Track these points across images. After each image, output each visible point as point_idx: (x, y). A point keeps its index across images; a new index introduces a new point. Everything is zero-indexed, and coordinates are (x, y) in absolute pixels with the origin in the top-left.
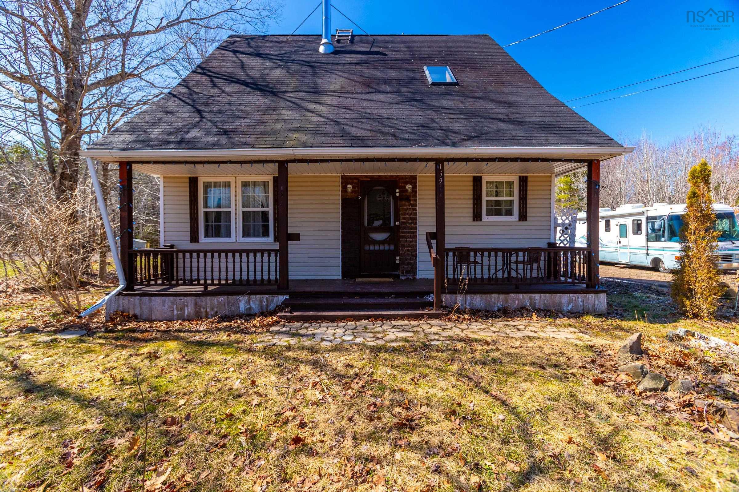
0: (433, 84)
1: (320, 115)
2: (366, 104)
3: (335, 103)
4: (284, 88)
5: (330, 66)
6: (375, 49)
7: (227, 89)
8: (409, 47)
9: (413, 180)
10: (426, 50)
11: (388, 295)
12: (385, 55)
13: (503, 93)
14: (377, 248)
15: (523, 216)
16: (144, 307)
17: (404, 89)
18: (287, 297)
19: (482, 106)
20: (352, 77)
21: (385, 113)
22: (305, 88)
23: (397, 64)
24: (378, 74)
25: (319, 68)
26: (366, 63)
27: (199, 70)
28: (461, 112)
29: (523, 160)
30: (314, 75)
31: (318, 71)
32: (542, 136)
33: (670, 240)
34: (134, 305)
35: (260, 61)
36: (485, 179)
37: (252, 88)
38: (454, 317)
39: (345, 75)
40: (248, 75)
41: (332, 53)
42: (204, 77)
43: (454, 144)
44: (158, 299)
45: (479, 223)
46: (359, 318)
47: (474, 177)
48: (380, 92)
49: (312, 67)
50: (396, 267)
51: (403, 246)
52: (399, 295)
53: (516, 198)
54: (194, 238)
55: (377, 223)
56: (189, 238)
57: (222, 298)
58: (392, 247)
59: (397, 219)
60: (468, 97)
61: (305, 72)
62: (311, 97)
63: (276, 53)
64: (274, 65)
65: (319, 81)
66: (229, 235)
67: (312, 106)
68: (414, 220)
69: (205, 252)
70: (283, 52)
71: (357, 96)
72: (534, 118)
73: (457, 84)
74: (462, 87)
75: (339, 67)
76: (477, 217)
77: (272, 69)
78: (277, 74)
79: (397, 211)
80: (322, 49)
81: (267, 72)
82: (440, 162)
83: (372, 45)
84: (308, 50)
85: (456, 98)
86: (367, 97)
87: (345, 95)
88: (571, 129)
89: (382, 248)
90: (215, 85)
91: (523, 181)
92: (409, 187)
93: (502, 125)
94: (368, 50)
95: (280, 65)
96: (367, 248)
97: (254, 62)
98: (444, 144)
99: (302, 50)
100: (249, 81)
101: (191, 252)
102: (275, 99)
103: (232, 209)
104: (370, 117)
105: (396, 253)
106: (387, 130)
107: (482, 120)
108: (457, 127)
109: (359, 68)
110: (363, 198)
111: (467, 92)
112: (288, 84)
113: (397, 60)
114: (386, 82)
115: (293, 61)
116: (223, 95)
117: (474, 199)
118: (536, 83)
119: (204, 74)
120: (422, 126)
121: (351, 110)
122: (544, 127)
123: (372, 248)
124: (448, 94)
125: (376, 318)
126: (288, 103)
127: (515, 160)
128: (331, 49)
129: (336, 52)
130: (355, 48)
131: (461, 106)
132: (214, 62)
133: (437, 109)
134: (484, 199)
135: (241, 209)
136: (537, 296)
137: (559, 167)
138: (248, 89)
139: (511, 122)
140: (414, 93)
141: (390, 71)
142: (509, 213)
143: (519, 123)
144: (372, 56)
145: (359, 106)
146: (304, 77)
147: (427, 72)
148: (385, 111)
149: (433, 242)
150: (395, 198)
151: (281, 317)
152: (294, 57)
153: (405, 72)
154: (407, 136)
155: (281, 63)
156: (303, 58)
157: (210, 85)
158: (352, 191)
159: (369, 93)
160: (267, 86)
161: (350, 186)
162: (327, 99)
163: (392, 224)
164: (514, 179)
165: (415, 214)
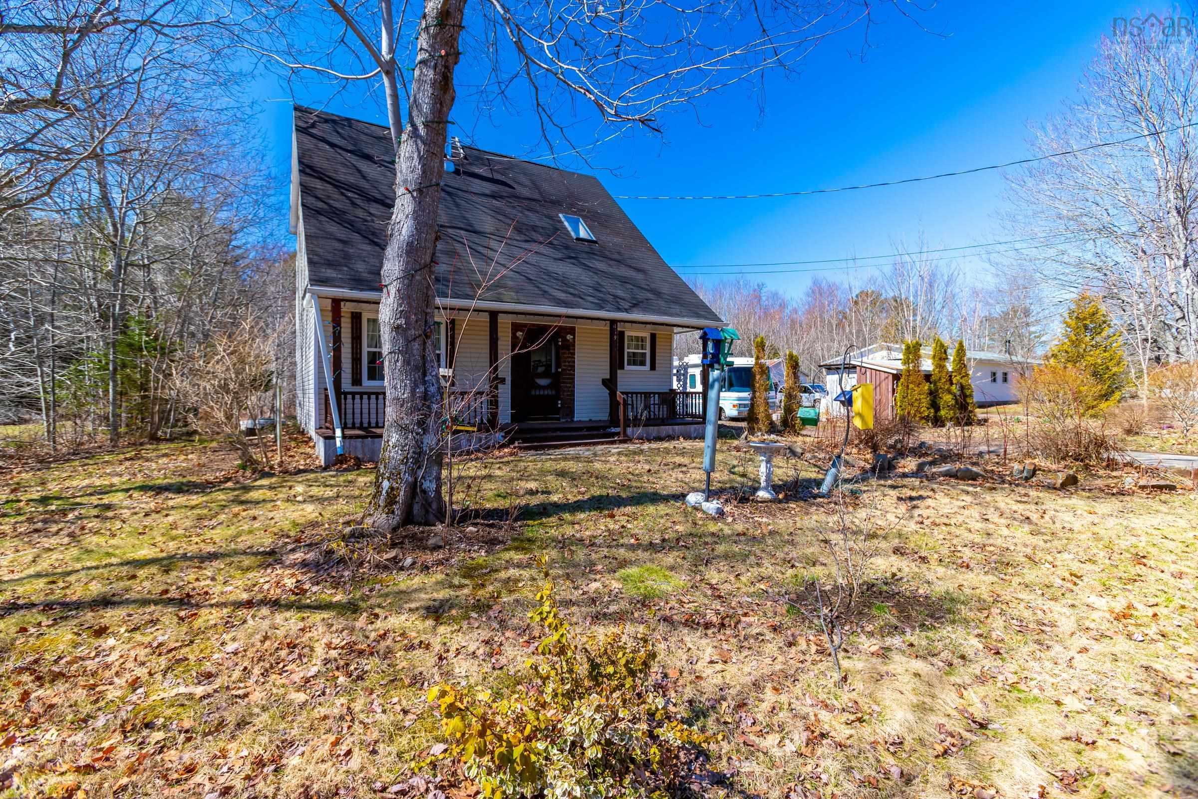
0: (577, 239)
5: (466, 195)
6: (498, 177)
8: (531, 180)
9: (572, 331)
10: (549, 189)
12: (511, 187)
13: (634, 258)
14: (541, 392)
15: (653, 367)
16: (366, 450)
17: (555, 241)
19: (627, 271)
20: (499, 217)
22: (461, 225)
23: (532, 205)
24: (520, 216)
25: (455, 195)
26: (500, 197)
27: (309, 171)
28: (614, 276)
29: (654, 324)
30: (457, 205)
31: (459, 201)
32: (677, 308)
33: (729, 390)
34: (356, 448)
35: (377, 169)
36: (627, 334)
39: (491, 213)
41: (455, 173)
42: (327, 185)
43: (627, 311)
45: (623, 371)
48: (535, 241)
49: (448, 193)
51: (564, 392)
53: (648, 351)
54: (357, 381)
55: (541, 369)
56: (350, 381)
58: (554, 392)
59: (558, 366)
60: (611, 259)
61: (445, 200)
62: (477, 239)
65: (467, 215)
68: (573, 369)
69: (369, 394)
73: (596, 242)
74: (601, 247)
75: (478, 199)
76: (620, 366)
79: (558, 358)
83: (491, 168)
85: (599, 258)
89: (546, 392)
90: (353, 203)
91: (653, 337)
92: (569, 337)
94: (489, 176)
96: (533, 392)
98: (620, 309)
100: (389, 201)
101: (353, 394)
104: (549, 274)
105: (557, 397)
106: (571, 290)
107: (632, 287)
108: (620, 293)
109: (496, 203)
111: (606, 254)
113: (527, 198)
114: (534, 230)
116: (375, 219)
120: (595, 289)
123: (537, 393)
124: (594, 254)
126: (461, 245)
129: (459, 173)
130: (476, 170)
131: (611, 270)
132: (316, 158)
133: (596, 271)
134: (626, 351)
136: (676, 427)
137: (676, 330)
139: (652, 292)
140: (566, 248)
141: (530, 214)
142: (643, 363)
143: (659, 294)
144: (502, 189)
146: (448, 207)
147: (564, 222)
150: (557, 347)
151: (517, 447)
153: (544, 219)
159: (524, 241)
161: (519, 334)
162: (494, 245)
163: (553, 371)
164: (646, 335)
165: (574, 362)
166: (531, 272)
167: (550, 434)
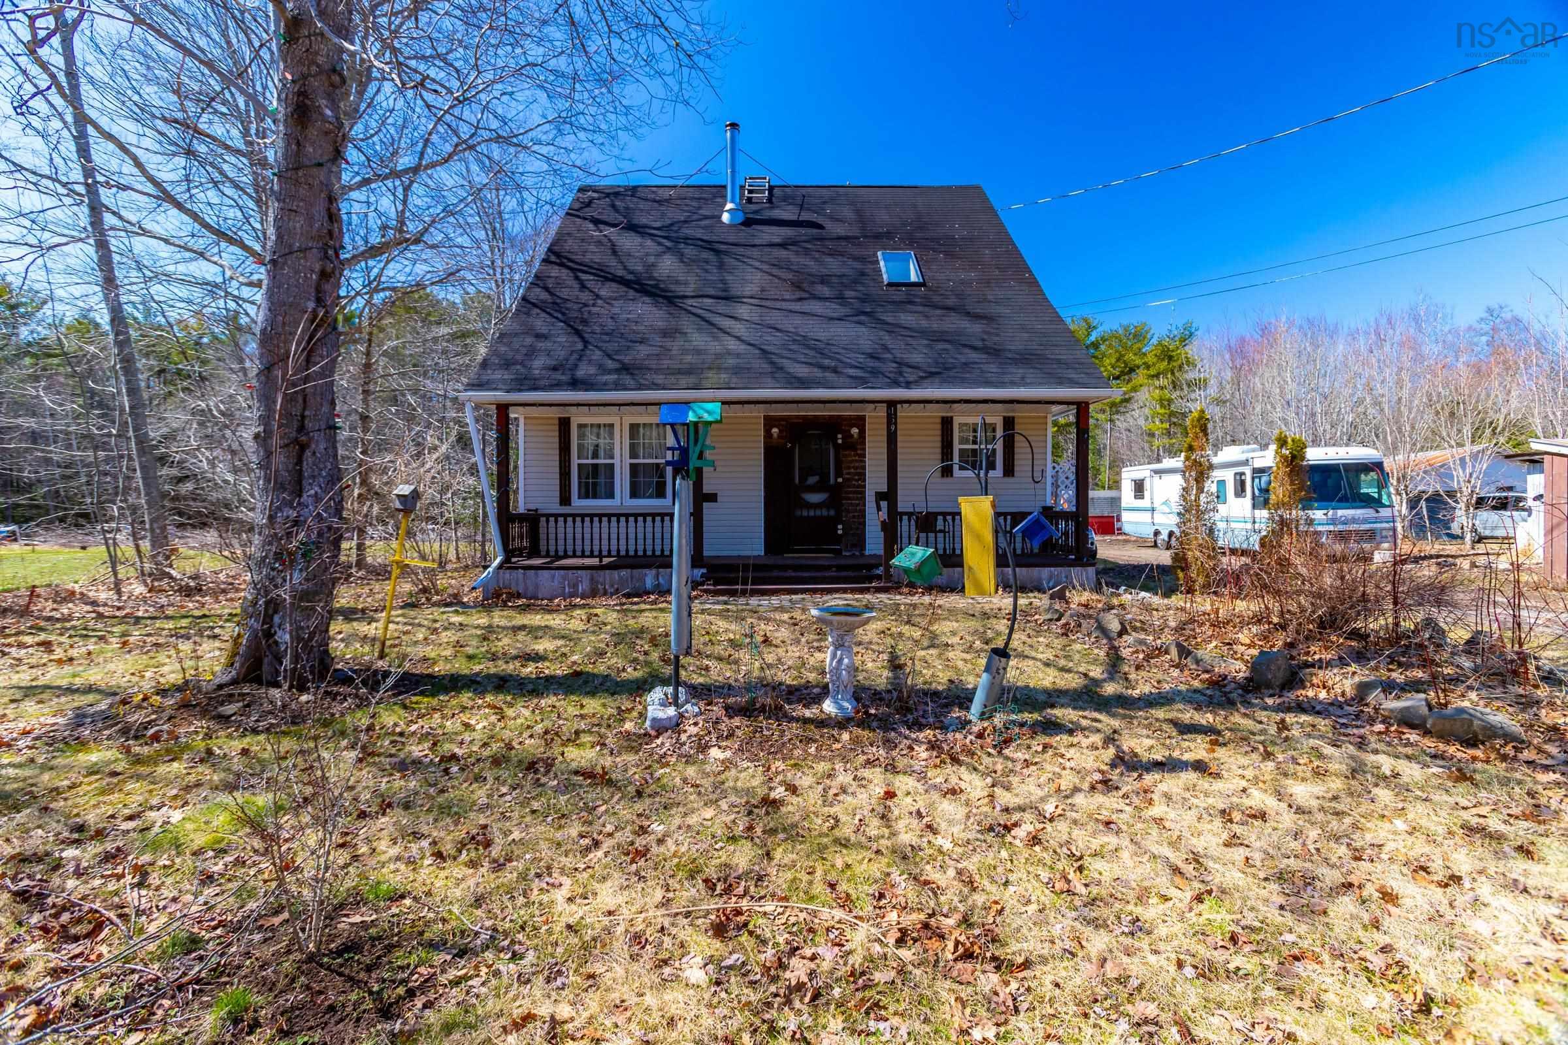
0: (890, 285)
1: (738, 338)
2: (798, 320)
3: (756, 319)
4: (680, 290)
5: (741, 250)
6: (806, 216)
7: (603, 293)
8: (858, 212)
9: (860, 422)
10: (883, 219)
11: (828, 568)
12: (821, 227)
13: (986, 300)
14: (812, 513)
15: (1009, 471)
16: (529, 583)
17: (849, 293)
18: (704, 571)
19: (954, 323)
20: (775, 271)
21: (822, 335)
22: (712, 292)
23: (837, 246)
24: (812, 265)
25: (726, 253)
26: (794, 243)
27: (553, 258)
28: (923, 333)
30: (721, 266)
31: (727, 260)
34: (517, 580)
35: (638, 240)
36: (957, 421)
37: (636, 290)
38: (906, 590)
39: (765, 267)
40: (625, 268)
41: (743, 224)
42: (565, 271)
43: (908, 385)
44: (545, 574)
45: (949, 480)
46: (795, 592)
47: (943, 418)
48: (815, 297)
49: (717, 252)
50: (838, 539)
51: (848, 511)
52: (840, 568)
53: (999, 446)
54: (565, 500)
55: (812, 480)
56: (558, 500)
57: (623, 573)
58: (832, 513)
59: (838, 474)
60: (936, 307)
61: (707, 262)
62: (722, 307)
63: (658, 224)
64: (660, 249)
65: (729, 278)
66: (611, 495)
67: (726, 323)
68: (863, 477)
70: (669, 222)
71: (784, 305)
72: (1017, 342)
73: (923, 284)
74: (930, 289)
75: (755, 252)
76: (947, 472)
77: (659, 255)
78: (667, 266)
79: (838, 463)
80: (726, 217)
81: (652, 259)
82: (892, 404)
83: (801, 207)
84: (706, 217)
85: (920, 308)
86: (797, 306)
87: (768, 303)
88: (1059, 362)
89: (818, 513)
90: (583, 287)
91: (1009, 423)
92: (855, 431)
93: (974, 356)
94: (794, 218)
95: (669, 248)
96: (798, 513)
97: (628, 242)
98: (895, 384)
99: (695, 217)
100: (630, 277)
101: (563, 516)
102: (672, 310)
103: (616, 461)
104: (804, 342)
105: (837, 520)
106: (826, 362)
107: (948, 346)
108: (916, 358)
109: (783, 253)
110: (793, 448)
111: (936, 299)
112: (686, 283)
113: (839, 238)
114: (824, 280)
115: (687, 240)
116: (599, 302)
117: (943, 448)
118: (1034, 283)
119: (562, 265)
120: (871, 356)
121: (778, 330)
122: (1025, 359)
123: (805, 513)
124: (911, 302)
125: (815, 591)
126: (693, 318)
127: (985, 401)
128: (740, 218)
129: (748, 223)
130: (778, 214)
131: (924, 323)
132: (570, 242)
133: (893, 329)
134: (957, 447)
135: (628, 461)
137: (1054, 408)
138: (631, 293)
139: (985, 350)
140: (863, 301)
141: (829, 259)
142: (991, 466)
143: (995, 352)
144: (803, 231)
145: (790, 323)
146: (707, 271)
147: (882, 263)
148: (820, 332)
149: (884, 504)
150: (836, 446)
151: (706, 591)
152: (687, 231)
153: (850, 262)
154: (851, 372)
155: (668, 244)
156: (699, 233)
157: (576, 285)
158: (779, 437)
159: (800, 299)
160: (656, 286)
161: (775, 430)
162: (743, 311)
163: (832, 481)
164: (998, 421)
165: (864, 468)
166: (772, 341)
167: (775, 573)
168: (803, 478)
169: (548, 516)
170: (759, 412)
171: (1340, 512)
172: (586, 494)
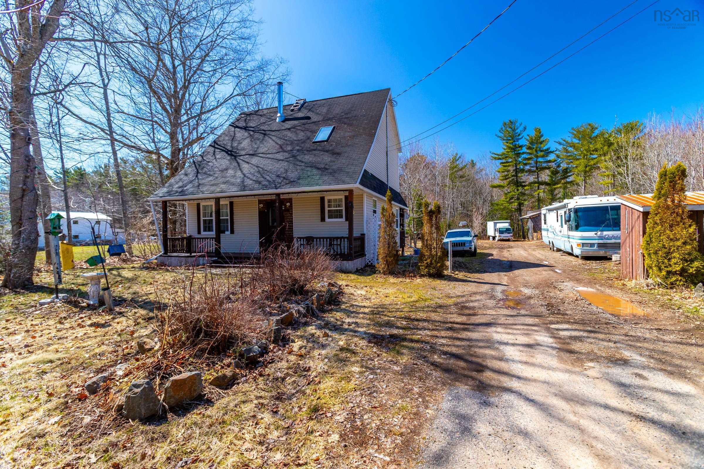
0: (314, 142)
5: (274, 133)
8: (329, 109)
9: (290, 201)
10: (337, 111)
17: (296, 148)
20: (278, 141)
22: (251, 152)
23: (309, 126)
25: (268, 135)
26: (294, 128)
36: (327, 198)
37: (228, 154)
40: (232, 145)
41: (283, 121)
43: (279, 187)
45: (324, 223)
47: (320, 198)
48: (283, 151)
49: (265, 135)
51: (287, 236)
53: (343, 208)
54: (199, 232)
56: (197, 232)
58: (282, 236)
59: (284, 221)
60: (323, 151)
64: (248, 136)
66: (213, 230)
68: (292, 222)
72: (338, 165)
74: (328, 143)
76: (323, 219)
78: (245, 143)
79: (282, 217)
80: (278, 120)
81: (242, 141)
83: (310, 110)
84: (272, 120)
86: (273, 156)
92: (288, 204)
94: (303, 116)
97: (240, 134)
98: (275, 187)
99: (269, 120)
102: (233, 161)
103: (213, 218)
104: (262, 171)
109: (287, 133)
110: (268, 212)
113: (312, 123)
114: (292, 143)
115: (259, 131)
116: (214, 160)
117: (321, 209)
121: (257, 167)
122: (334, 172)
124: (316, 150)
129: (285, 120)
130: (299, 115)
131: (311, 159)
133: (297, 163)
134: (327, 209)
138: (226, 156)
140: (299, 151)
141: (301, 133)
144: (302, 121)
150: (282, 210)
155: (252, 133)
157: (212, 154)
158: (263, 208)
161: (262, 205)
164: (342, 197)
165: (292, 219)
168: (273, 223)
169: (195, 238)
170: (256, 199)
171: (605, 233)
172: (205, 230)
